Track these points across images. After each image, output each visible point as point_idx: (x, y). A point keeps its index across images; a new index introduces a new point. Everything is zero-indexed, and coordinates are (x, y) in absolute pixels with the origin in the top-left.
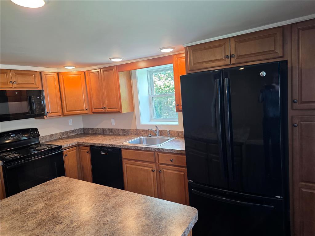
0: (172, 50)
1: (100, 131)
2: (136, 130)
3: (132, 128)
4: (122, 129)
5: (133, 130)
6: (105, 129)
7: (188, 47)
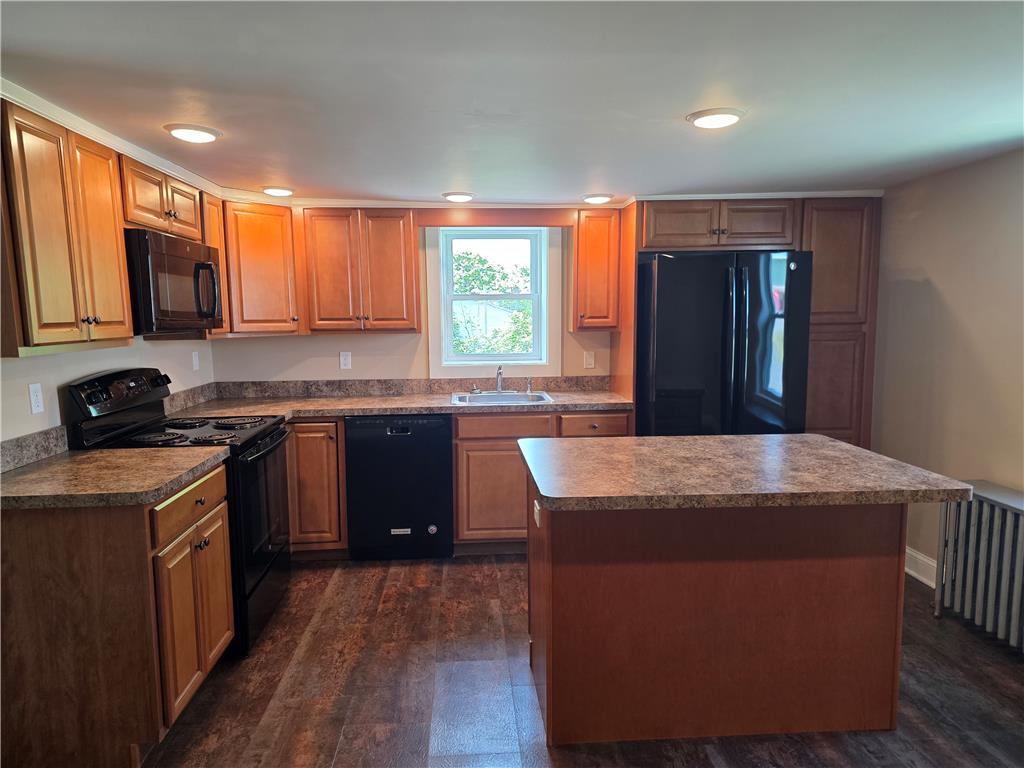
0: (607, 199)
1: (291, 390)
2: (428, 380)
3: (412, 376)
4: (379, 381)
5: (419, 381)
6: (316, 383)
7: (648, 201)
